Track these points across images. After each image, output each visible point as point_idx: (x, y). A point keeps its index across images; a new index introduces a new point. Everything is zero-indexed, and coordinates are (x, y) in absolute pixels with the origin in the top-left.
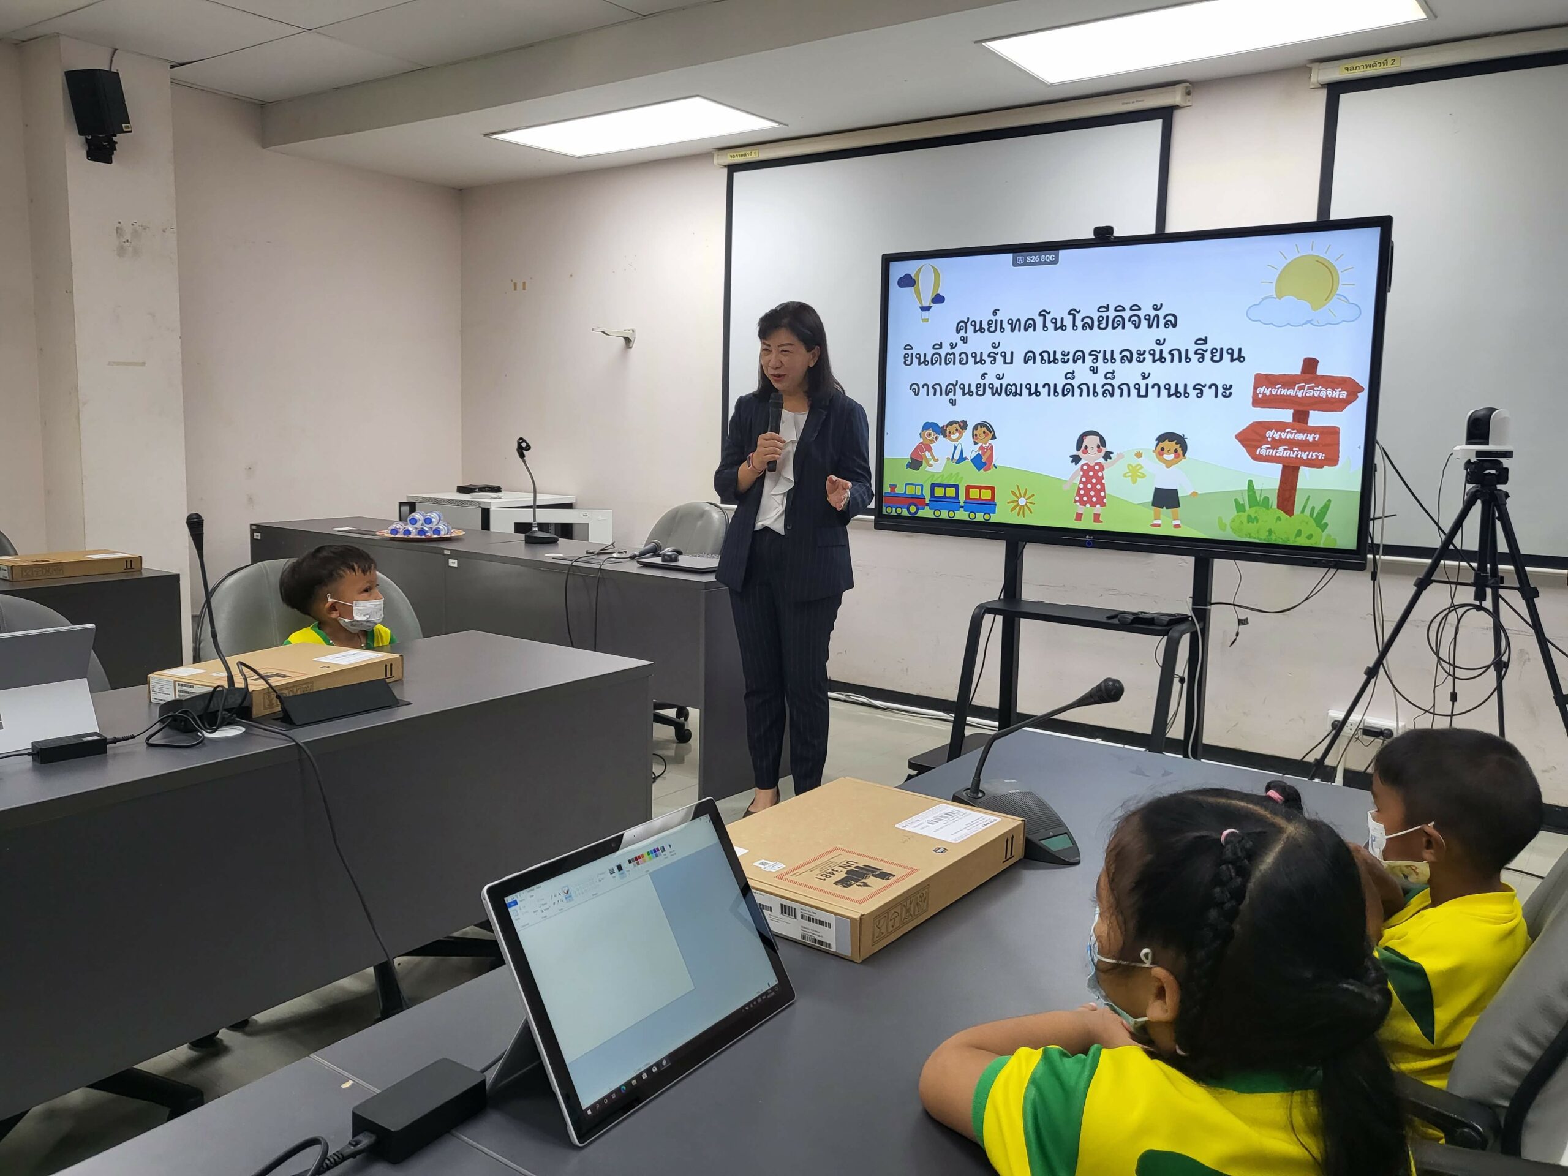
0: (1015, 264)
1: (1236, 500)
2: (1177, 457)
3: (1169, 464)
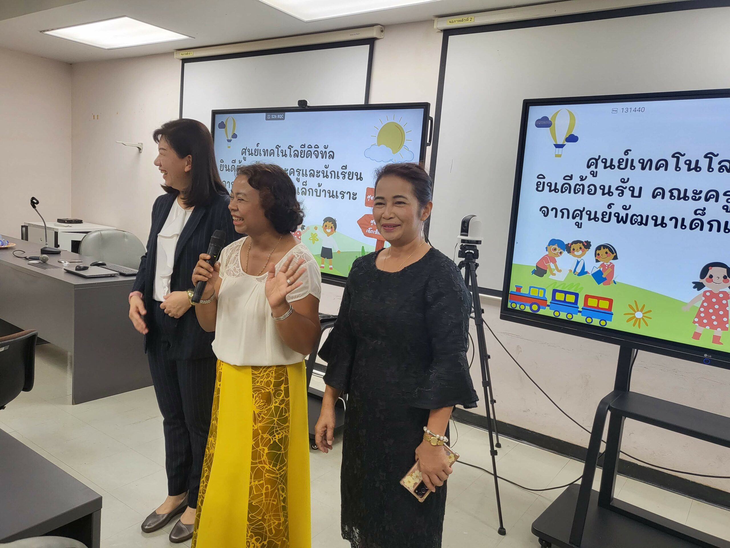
0: (267, 119)
2: (332, 231)
3: (329, 234)
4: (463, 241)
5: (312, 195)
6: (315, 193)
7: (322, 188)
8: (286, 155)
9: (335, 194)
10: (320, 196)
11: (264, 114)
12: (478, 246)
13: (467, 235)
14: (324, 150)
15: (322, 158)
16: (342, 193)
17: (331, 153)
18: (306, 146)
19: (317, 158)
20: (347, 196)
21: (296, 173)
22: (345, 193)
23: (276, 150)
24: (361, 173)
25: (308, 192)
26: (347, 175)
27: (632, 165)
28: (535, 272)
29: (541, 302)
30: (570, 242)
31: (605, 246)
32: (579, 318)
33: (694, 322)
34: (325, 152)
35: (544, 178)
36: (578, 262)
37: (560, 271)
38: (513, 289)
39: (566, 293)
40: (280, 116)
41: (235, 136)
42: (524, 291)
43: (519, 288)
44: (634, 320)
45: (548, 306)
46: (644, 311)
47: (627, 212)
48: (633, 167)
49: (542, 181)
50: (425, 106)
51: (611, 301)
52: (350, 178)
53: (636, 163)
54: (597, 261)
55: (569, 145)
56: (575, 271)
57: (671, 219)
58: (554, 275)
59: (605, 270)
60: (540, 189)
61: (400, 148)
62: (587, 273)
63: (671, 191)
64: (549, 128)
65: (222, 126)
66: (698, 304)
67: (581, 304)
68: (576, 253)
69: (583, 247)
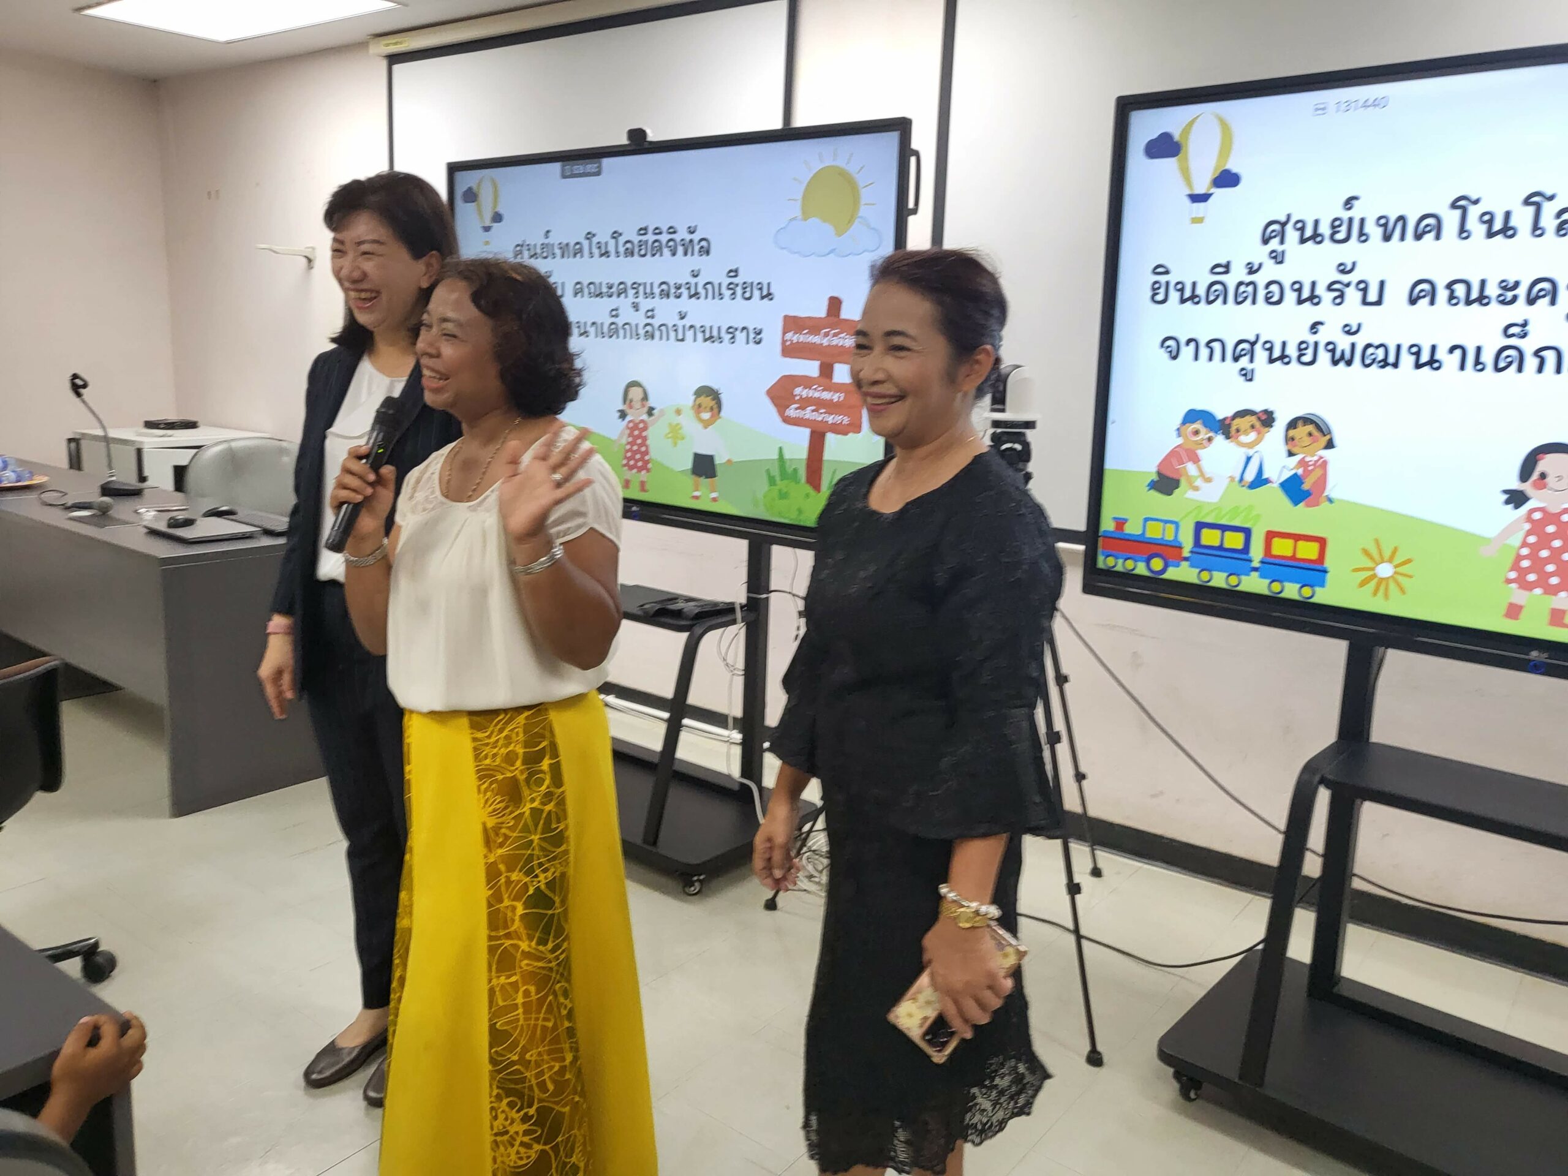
1: (768, 471)
3: (707, 424)
4: (996, 424)
5: (668, 339)
6: (672, 334)
7: (687, 322)
8: (606, 254)
9: (715, 333)
10: (682, 340)
11: (556, 167)
12: (1030, 434)
13: (1003, 411)
14: (688, 237)
15: (686, 254)
16: (732, 331)
17: (704, 243)
18: (650, 230)
19: (674, 254)
20: (741, 336)
21: (631, 292)
22: (736, 329)
23: (586, 243)
24: (769, 284)
25: (657, 334)
26: (739, 290)
27: (1361, 233)
28: (1154, 486)
29: (1170, 552)
30: (1230, 414)
31: (1306, 420)
32: (1254, 584)
33: (1509, 581)
34: (691, 241)
35: (1167, 272)
36: (1249, 459)
37: (1208, 480)
38: (1107, 525)
39: (1224, 528)
40: (591, 167)
41: (498, 218)
42: (1133, 529)
43: (1120, 523)
44: (1373, 584)
45: (1186, 559)
46: (1397, 561)
47: (1352, 339)
48: (1363, 237)
49: (1163, 279)
50: (902, 126)
51: (1322, 542)
52: (747, 295)
53: (1372, 229)
54: (1291, 454)
55: (1219, 193)
56: (1241, 479)
57: (1452, 349)
58: (1196, 489)
59: (1307, 473)
60: (1160, 297)
61: (850, 222)
62: (1267, 481)
63: (1450, 286)
64: (1176, 158)
65: (471, 196)
66: (1516, 540)
67: (1257, 553)
68: (1243, 439)
69: (1258, 424)
